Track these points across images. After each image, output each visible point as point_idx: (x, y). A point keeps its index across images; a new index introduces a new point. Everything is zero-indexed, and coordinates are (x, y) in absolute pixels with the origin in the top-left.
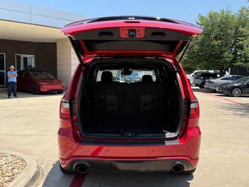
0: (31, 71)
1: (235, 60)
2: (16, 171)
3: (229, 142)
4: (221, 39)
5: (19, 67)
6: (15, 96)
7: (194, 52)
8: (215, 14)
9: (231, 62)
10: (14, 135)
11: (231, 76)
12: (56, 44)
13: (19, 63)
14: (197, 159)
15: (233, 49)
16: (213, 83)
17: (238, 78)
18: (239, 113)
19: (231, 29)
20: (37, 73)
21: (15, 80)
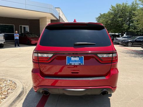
0: (27, 34)
1: (129, 28)
2: (10, 91)
3: (129, 72)
4: (122, 17)
5: (21, 31)
6: (19, 46)
7: (108, 24)
8: (119, 5)
9: (127, 29)
10: (14, 67)
11: (127, 36)
12: (39, 20)
13: (21, 29)
14: (115, 87)
15: (128, 23)
16: (118, 39)
17: (130, 37)
18: (132, 55)
19: (127, 12)
20: (30, 34)
21: (18, 38)
